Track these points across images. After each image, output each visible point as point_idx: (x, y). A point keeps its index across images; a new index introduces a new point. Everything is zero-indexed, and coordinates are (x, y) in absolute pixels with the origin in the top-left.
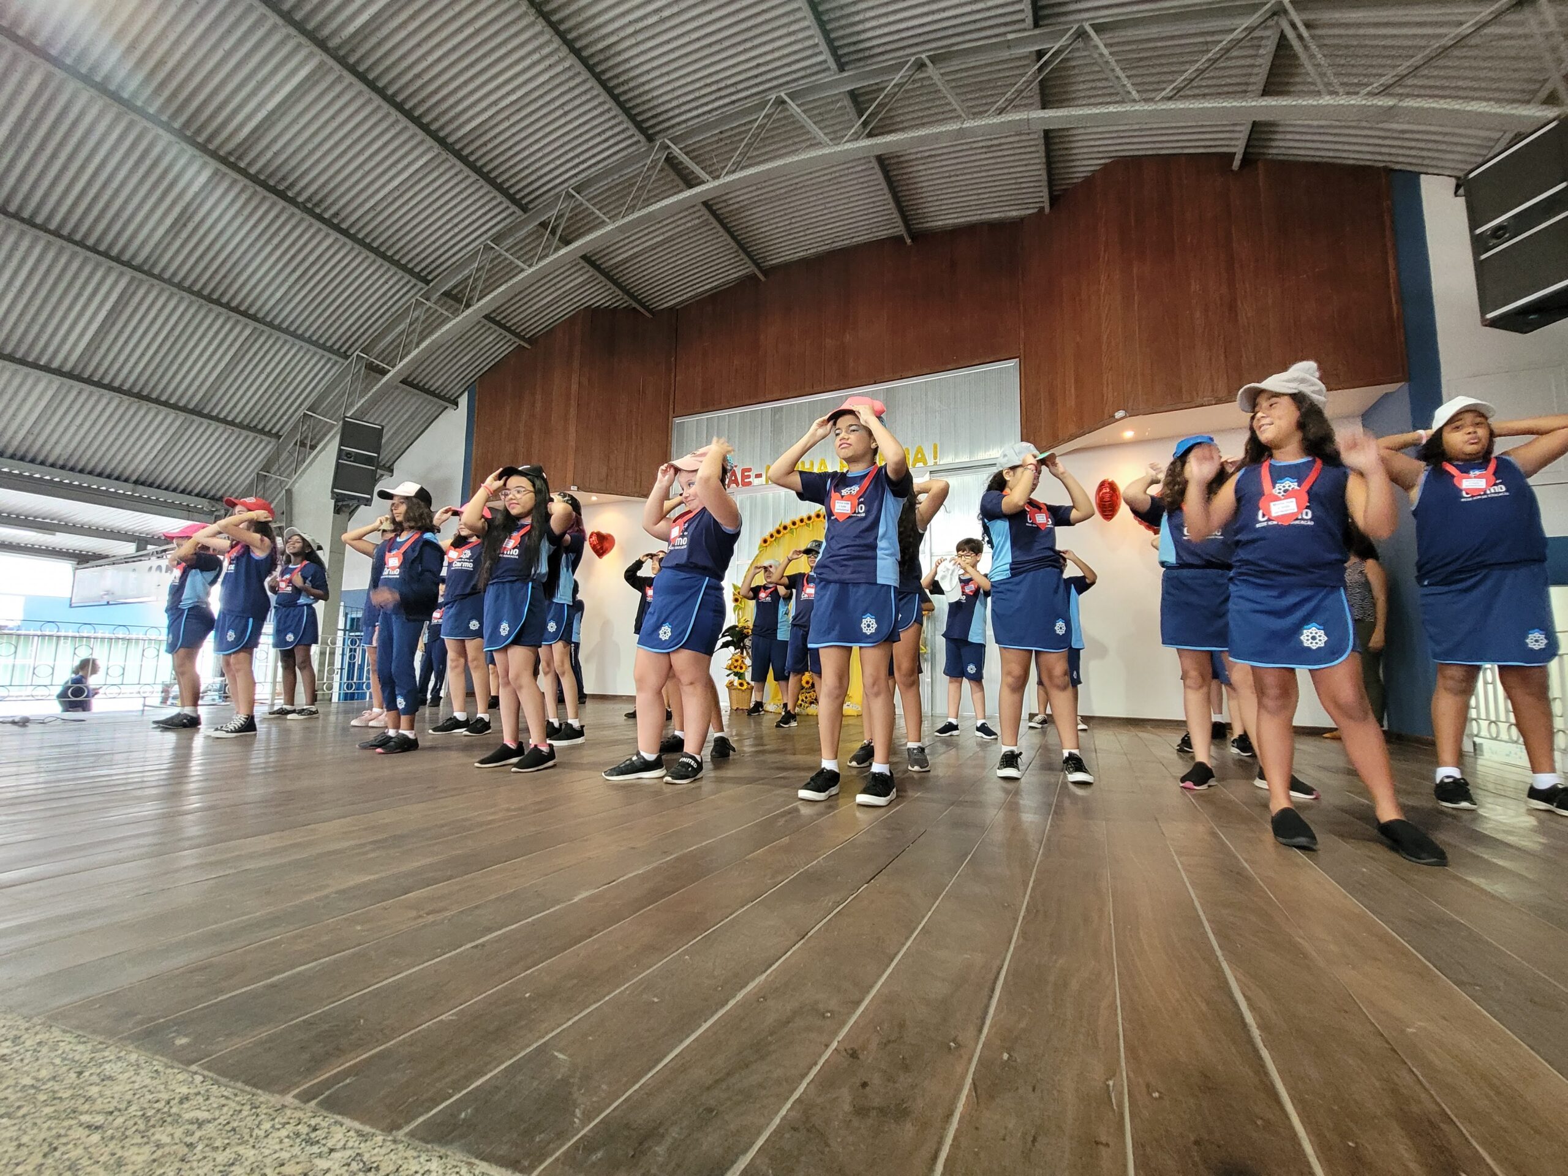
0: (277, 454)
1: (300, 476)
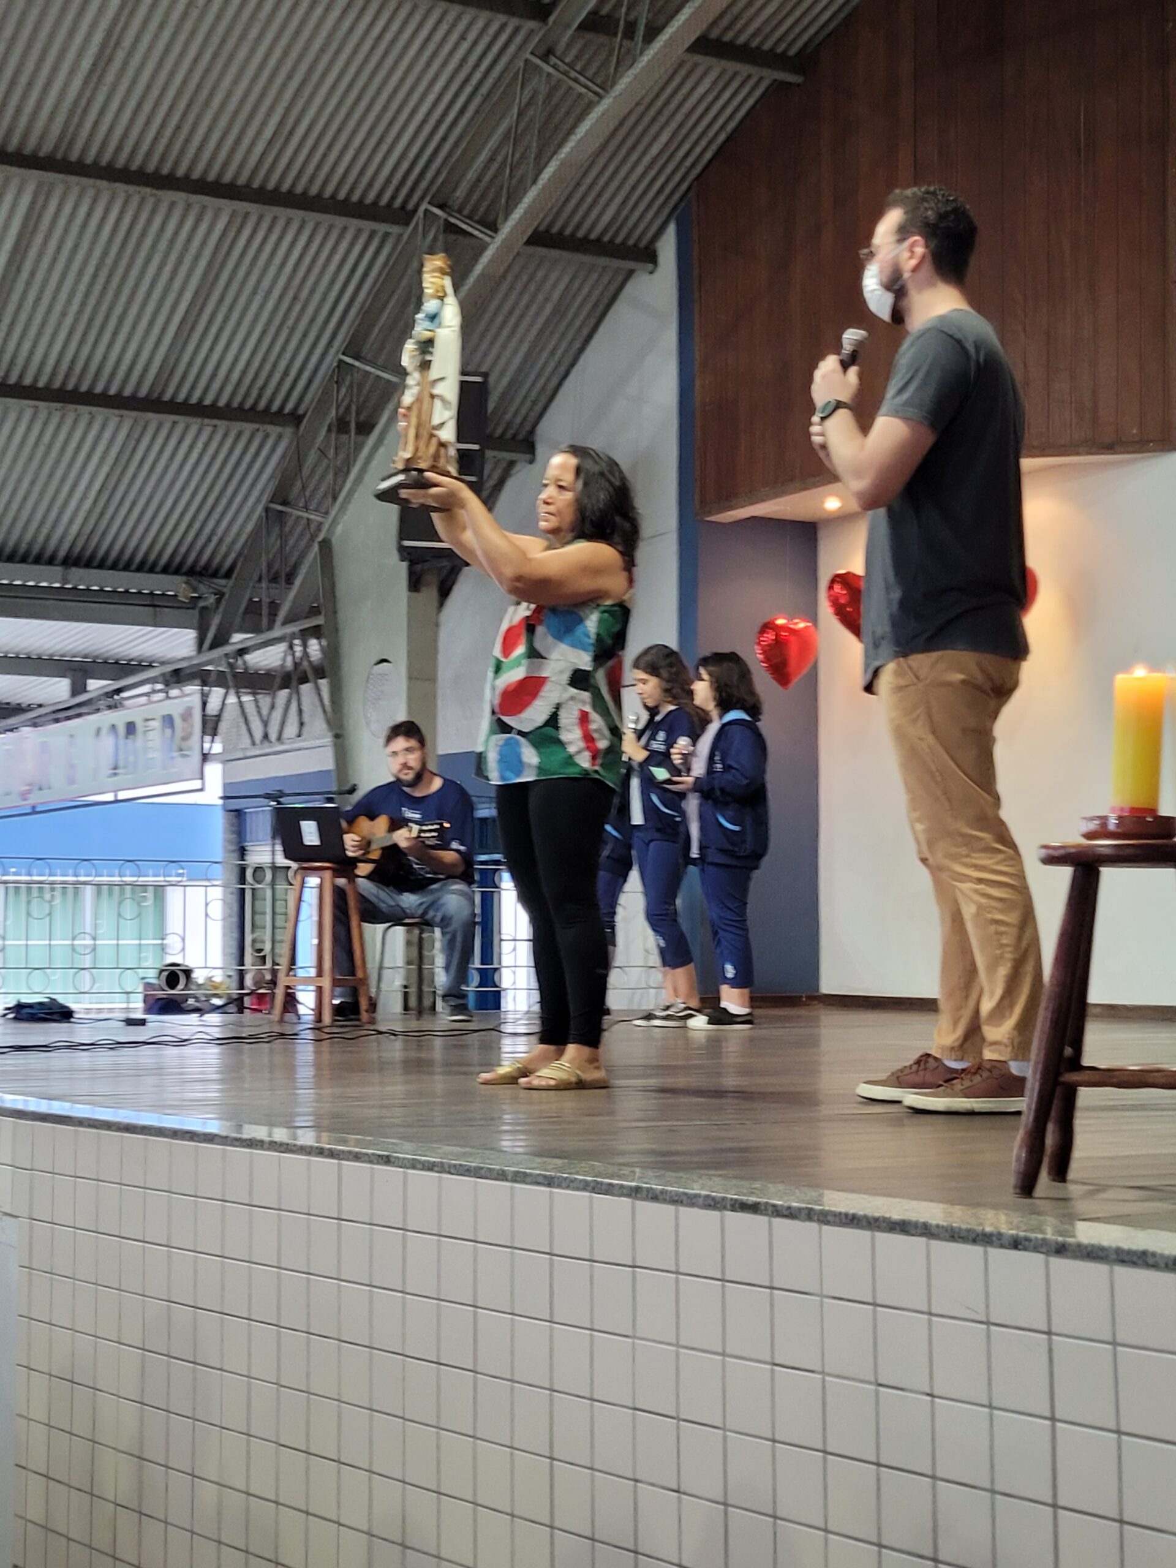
0: (298, 459)
1: (343, 508)
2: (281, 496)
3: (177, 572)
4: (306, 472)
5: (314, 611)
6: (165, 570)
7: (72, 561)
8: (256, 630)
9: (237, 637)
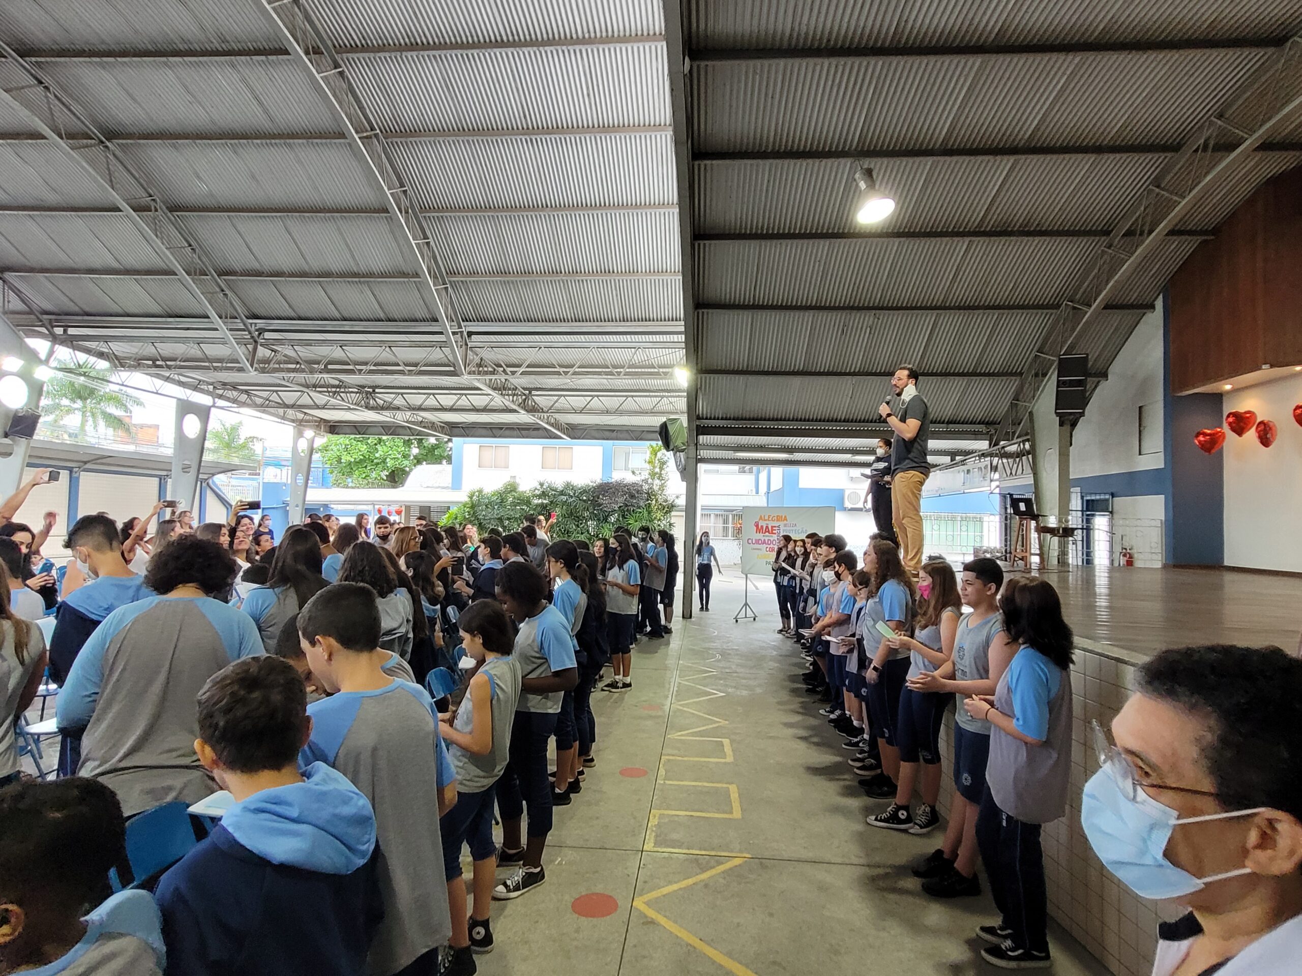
0: (1021, 387)
1: (1037, 401)
2: (1016, 398)
3: (983, 423)
4: (1025, 389)
5: (1027, 434)
6: (979, 423)
7: (950, 422)
8: (1008, 440)
9: (1002, 443)
